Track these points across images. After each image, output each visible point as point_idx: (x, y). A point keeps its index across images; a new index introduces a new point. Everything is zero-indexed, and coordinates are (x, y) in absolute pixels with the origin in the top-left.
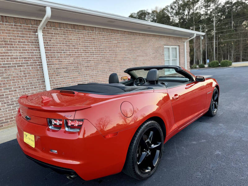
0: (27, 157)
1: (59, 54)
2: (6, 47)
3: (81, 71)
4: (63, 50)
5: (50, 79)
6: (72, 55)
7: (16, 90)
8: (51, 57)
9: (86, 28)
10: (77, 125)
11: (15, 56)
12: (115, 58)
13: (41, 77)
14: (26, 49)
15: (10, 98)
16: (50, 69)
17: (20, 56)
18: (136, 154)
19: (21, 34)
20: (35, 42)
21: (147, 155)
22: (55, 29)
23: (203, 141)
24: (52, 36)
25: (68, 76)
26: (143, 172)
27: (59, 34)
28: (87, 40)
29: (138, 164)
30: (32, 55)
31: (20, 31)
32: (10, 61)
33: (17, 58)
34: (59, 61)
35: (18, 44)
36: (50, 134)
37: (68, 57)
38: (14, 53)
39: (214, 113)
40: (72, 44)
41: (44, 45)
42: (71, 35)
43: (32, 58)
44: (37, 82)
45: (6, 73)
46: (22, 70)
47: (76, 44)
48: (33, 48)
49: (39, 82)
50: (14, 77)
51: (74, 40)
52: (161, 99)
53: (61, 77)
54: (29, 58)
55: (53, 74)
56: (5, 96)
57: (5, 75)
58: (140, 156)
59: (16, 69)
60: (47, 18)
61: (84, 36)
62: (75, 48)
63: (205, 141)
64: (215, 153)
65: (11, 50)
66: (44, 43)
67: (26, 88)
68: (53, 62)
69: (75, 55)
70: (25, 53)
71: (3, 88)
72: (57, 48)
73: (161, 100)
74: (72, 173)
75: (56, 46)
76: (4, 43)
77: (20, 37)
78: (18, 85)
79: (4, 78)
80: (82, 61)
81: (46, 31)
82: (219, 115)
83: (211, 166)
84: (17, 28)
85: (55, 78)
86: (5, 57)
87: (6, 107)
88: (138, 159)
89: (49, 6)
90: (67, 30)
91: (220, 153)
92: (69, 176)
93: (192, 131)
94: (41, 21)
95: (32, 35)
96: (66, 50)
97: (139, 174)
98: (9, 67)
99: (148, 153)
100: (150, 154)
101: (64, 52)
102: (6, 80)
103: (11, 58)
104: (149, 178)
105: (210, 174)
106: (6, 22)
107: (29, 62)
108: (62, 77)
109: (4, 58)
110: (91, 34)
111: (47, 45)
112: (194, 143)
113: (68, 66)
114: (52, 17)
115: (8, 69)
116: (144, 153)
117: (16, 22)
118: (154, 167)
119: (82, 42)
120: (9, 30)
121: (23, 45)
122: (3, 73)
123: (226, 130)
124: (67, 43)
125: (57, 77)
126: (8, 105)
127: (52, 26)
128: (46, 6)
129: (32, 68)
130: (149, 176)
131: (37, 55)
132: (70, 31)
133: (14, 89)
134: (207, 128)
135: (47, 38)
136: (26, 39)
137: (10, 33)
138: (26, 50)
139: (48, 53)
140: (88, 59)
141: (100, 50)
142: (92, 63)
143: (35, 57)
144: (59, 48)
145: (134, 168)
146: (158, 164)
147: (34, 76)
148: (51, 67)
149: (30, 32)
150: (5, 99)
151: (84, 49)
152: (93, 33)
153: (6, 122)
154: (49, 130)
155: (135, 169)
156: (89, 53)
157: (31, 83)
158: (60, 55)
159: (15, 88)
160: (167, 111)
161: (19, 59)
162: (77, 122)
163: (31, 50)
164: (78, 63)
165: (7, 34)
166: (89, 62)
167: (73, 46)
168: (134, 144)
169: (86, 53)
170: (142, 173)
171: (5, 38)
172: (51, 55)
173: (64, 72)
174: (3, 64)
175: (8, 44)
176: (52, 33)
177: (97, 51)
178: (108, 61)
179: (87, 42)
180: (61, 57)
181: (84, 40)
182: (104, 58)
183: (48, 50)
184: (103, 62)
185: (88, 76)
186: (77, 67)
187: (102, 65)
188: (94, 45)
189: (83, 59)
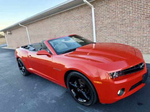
3: (116, 28)
4: (105, 15)
16: (97, 28)
17: (86, 22)
22: (101, 3)
25: (107, 32)
27: (103, 5)
28: (125, 3)
35: (85, 17)
37: (108, 19)
42: (111, 3)
47: (114, 9)
53: (102, 32)
54: (89, 23)
57: (81, 31)
62: (113, 12)
65: (83, 20)
68: (99, 24)
69: (113, 17)
72: (101, 15)
75: (101, 13)
76: (81, 17)
77: (86, 13)
84: (85, 9)
96: (107, 15)
98: (82, 28)
103: (83, 24)
106: (82, 8)
107: (89, 25)
113: (107, 25)
119: (120, 6)
120: (83, 11)
124: (108, 10)
125: (100, 32)
129: (90, 28)
136: (88, 14)
137: (83, 13)
138: (88, 19)
142: (127, 21)
144: (103, 14)
148: (98, 26)
157: (89, 35)
164: (114, 22)
166: (125, 21)
167: (112, 11)
172: (98, 20)
176: (100, 6)
177: (135, 9)
178: (148, 17)
179: (124, 4)
180: (103, 20)
181: (122, 3)
182: (143, 14)
183: (97, 17)
184: (141, 18)
185: (122, 31)
186: (113, 26)
187: (138, 22)
188: (132, 4)
189: (118, 19)
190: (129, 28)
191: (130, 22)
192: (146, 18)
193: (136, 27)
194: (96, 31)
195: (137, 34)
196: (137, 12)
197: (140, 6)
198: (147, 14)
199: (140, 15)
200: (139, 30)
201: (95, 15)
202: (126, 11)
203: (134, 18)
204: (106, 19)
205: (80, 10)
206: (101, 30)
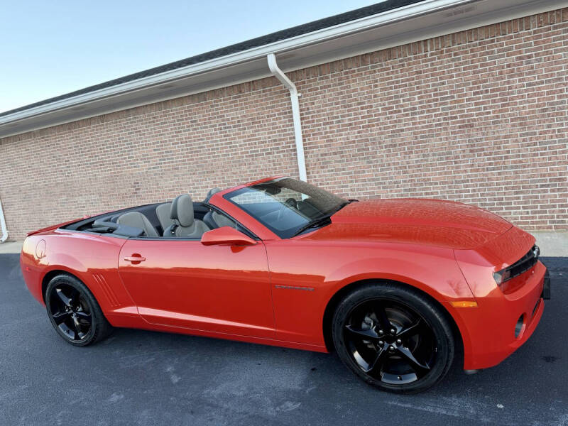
1: (328, 126)
2: (253, 127)
3: (373, 157)
4: (337, 117)
6: (356, 123)
8: (313, 135)
9: (394, 52)
11: (263, 138)
14: (277, 125)
16: (311, 156)
17: (269, 137)
19: (270, 104)
22: (322, 79)
24: (316, 94)
25: (344, 169)
28: (397, 82)
30: (284, 135)
31: (269, 99)
32: (257, 147)
33: (266, 142)
34: (327, 141)
35: (267, 121)
37: (346, 130)
38: (262, 135)
40: (356, 100)
42: (354, 81)
43: (284, 139)
45: (254, 164)
46: (271, 159)
47: (366, 98)
48: (285, 123)
51: (362, 89)
53: (329, 171)
54: (280, 140)
59: (263, 158)
61: (388, 74)
62: (362, 108)
65: (259, 131)
68: (316, 143)
69: (361, 123)
70: (275, 132)
72: (324, 115)
75: (323, 111)
76: (251, 122)
77: (269, 107)
79: (252, 171)
81: (307, 86)
84: (266, 95)
85: (318, 172)
86: (252, 142)
90: (346, 73)
96: (342, 116)
98: (256, 155)
101: (339, 121)
103: (259, 143)
106: (254, 90)
107: (280, 146)
108: (332, 171)
113: (343, 148)
115: (256, 159)
119: (382, 90)
120: (257, 101)
121: (273, 120)
124: (344, 102)
125: (322, 170)
129: (284, 156)
132: (354, 71)
135: (307, 100)
136: (277, 111)
137: (257, 106)
138: (277, 128)
141: (439, 97)
143: (288, 137)
144: (328, 114)
148: (313, 152)
149: (282, 96)
151: (387, 106)
158: (330, 128)
161: (268, 143)
164: (367, 140)
165: (254, 107)
166: (400, 135)
167: (359, 104)
169: (391, 113)
172: (314, 130)
174: (251, 152)
175: (256, 123)
176: (317, 89)
177: (428, 101)
178: (466, 126)
179: (396, 87)
180: (331, 132)
181: (388, 84)
182: (452, 118)
183: (308, 122)
184: (445, 129)
185: (393, 167)
186: (363, 149)
187: (441, 139)
188: (418, 88)
189: (380, 129)
190: (414, 158)
191: (416, 138)
192: (460, 127)
193: (434, 155)
194: (307, 165)
195: (440, 174)
196: (435, 110)
197: (441, 94)
198: (462, 116)
199: (445, 119)
200: (445, 164)
201: (301, 115)
202: (402, 106)
203: (427, 127)
204: (340, 131)
205: (246, 95)
206: (324, 163)
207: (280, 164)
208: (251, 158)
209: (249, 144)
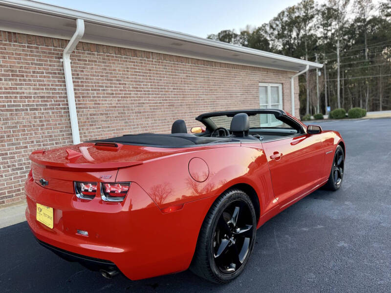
0: (41, 244)
1: (95, 92)
2: (13, 80)
3: (128, 119)
4: (102, 87)
5: (80, 130)
6: (116, 94)
7: (26, 147)
8: (83, 97)
9: (138, 53)
10: (120, 191)
11: (27, 93)
12: (183, 100)
13: (66, 127)
14: (45, 83)
15: (16, 158)
16: (81, 115)
17: (35, 93)
18: (212, 240)
19: (37, 61)
20: (59, 73)
21: (229, 244)
22: (89, 54)
23: (319, 227)
24: (85, 64)
25: (109, 127)
26: (224, 271)
27: (96, 61)
28: (140, 72)
29: (215, 257)
30: (53, 93)
31: (36, 56)
32: (19, 102)
33: (30, 97)
34: (95, 104)
35: (32, 76)
36: (78, 206)
37: (109, 97)
38: (26, 89)
39: (336, 185)
40: (115, 77)
41: (73, 78)
42: (114, 63)
43: (53, 97)
44: (59, 135)
45: (13, 119)
46: (37, 115)
47: (122, 77)
48: (55, 82)
49: (63, 135)
50: (25, 126)
51: (119, 70)
52: (253, 160)
53: (97, 128)
54: (48, 97)
55: (85, 122)
56: (9, 156)
57: (10, 123)
58: (218, 245)
59: (28, 114)
60: (78, 36)
61: (134, 65)
62: (120, 84)
63: (322, 227)
64: (338, 245)
65: (21, 84)
66: (73, 74)
67: (42, 143)
68: (85, 104)
69: (120, 94)
70: (43, 89)
71: (6, 143)
72: (92, 83)
73: (253, 162)
74: (111, 268)
75: (91, 79)
76: (10, 73)
77: (36, 64)
78: (30, 138)
79: (9, 127)
80: (131, 103)
81: (77, 56)
82: (345, 189)
83: (332, 263)
84: (31, 51)
85: (87, 129)
86: (11, 95)
87: (10, 172)
88: (216, 250)
89: (81, 18)
90: (108, 56)
91: (346, 245)
92: (105, 272)
93: (301, 212)
94: (69, 41)
95: (54, 62)
96: (106, 87)
97: (217, 273)
98: (16, 110)
99: (231, 242)
100: (234, 243)
101: (104, 90)
102: (11, 130)
103: (21, 97)
104: (233, 281)
105: (330, 276)
106: (16, 42)
107: (48, 103)
108: (100, 128)
109: (11, 97)
110: (145, 63)
111: (76, 78)
112: (305, 229)
113: (108, 110)
114: (86, 35)
115: (16, 114)
116: (225, 240)
117: (30, 41)
118: (241, 264)
119: (132, 75)
120: (20, 54)
121: (40, 77)
122: (7, 119)
123: (356, 211)
124: (107, 76)
125: (91, 127)
126: (13, 170)
127: (85, 48)
128: (77, 18)
129: (53, 113)
130: (233, 277)
131: (61, 93)
132: (113, 57)
133: (24, 145)
134: (325, 207)
135: (76, 67)
136: (44, 69)
137: (20, 59)
138: (45, 85)
139: (79, 90)
140: (140, 100)
141: (160, 87)
142: (147, 107)
143: (58, 95)
144: (95, 83)
145: (208, 263)
146: (247, 260)
147: (56, 125)
148: (83, 112)
149: (51, 57)
150: (9, 160)
151: (134, 86)
152: (148, 61)
153: (9, 197)
154: (76, 199)
155: (209, 265)
156: (142, 91)
157: (51, 136)
158: (97, 94)
159: (25, 143)
160: (262, 177)
161: (33, 99)
162: (120, 187)
163: (52, 85)
164: (124, 107)
165: (15, 59)
166: (142, 106)
167: (117, 80)
168: (209, 225)
169: (137, 91)
170: (221, 272)
171: (13, 66)
172: (83, 93)
173: (102, 121)
174: (9, 106)
175: (17, 76)
176: (86, 60)
177: (155, 89)
179: (139, 75)
180: (98, 97)
181: (135, 72)
183: (79, 86)
184: (163, 106)
186: (122, 113)
187: (162, 111)
188: (150, 79)
189: (132, 100)
191: (151, 109)
192: (169, 106)
196: (158, 94)
198: (169, 100)
199: (163, 100)
202: (142, 88)
203: (155, 103)
204: (105, 97)
205: (5, 45)
206: (92, 122)
207: (48, 121)
208: (8, 113)
209: (6, 97)
